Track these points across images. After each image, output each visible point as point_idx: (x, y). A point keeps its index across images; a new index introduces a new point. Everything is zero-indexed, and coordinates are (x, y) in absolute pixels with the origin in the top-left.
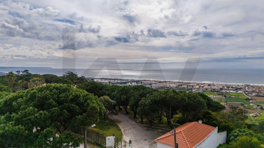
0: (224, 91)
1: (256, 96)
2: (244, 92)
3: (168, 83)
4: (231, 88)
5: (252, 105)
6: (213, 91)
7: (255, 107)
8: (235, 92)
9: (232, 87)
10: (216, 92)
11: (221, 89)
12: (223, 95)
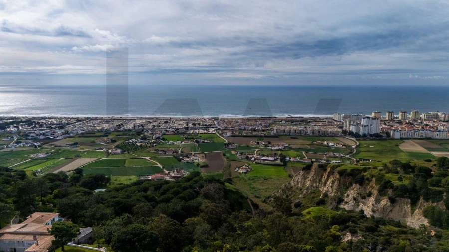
0: (192, 132)
1: (233, 137)
2: (216, 130)
3: (95, 121)
4: (198, 126)
5: (234, 153)
6: (176, 132)
7: (239, 156)
8: (205, 132)
9: (199, 124)
10: (181, 134)
11: (187, 129)
12: (193, 139)
